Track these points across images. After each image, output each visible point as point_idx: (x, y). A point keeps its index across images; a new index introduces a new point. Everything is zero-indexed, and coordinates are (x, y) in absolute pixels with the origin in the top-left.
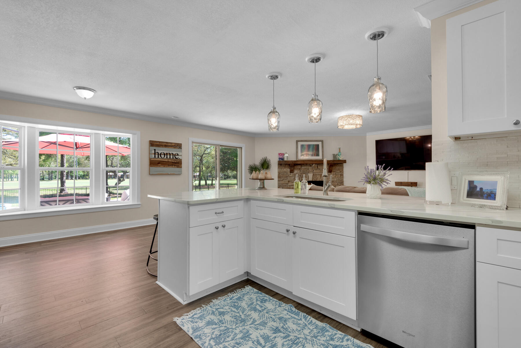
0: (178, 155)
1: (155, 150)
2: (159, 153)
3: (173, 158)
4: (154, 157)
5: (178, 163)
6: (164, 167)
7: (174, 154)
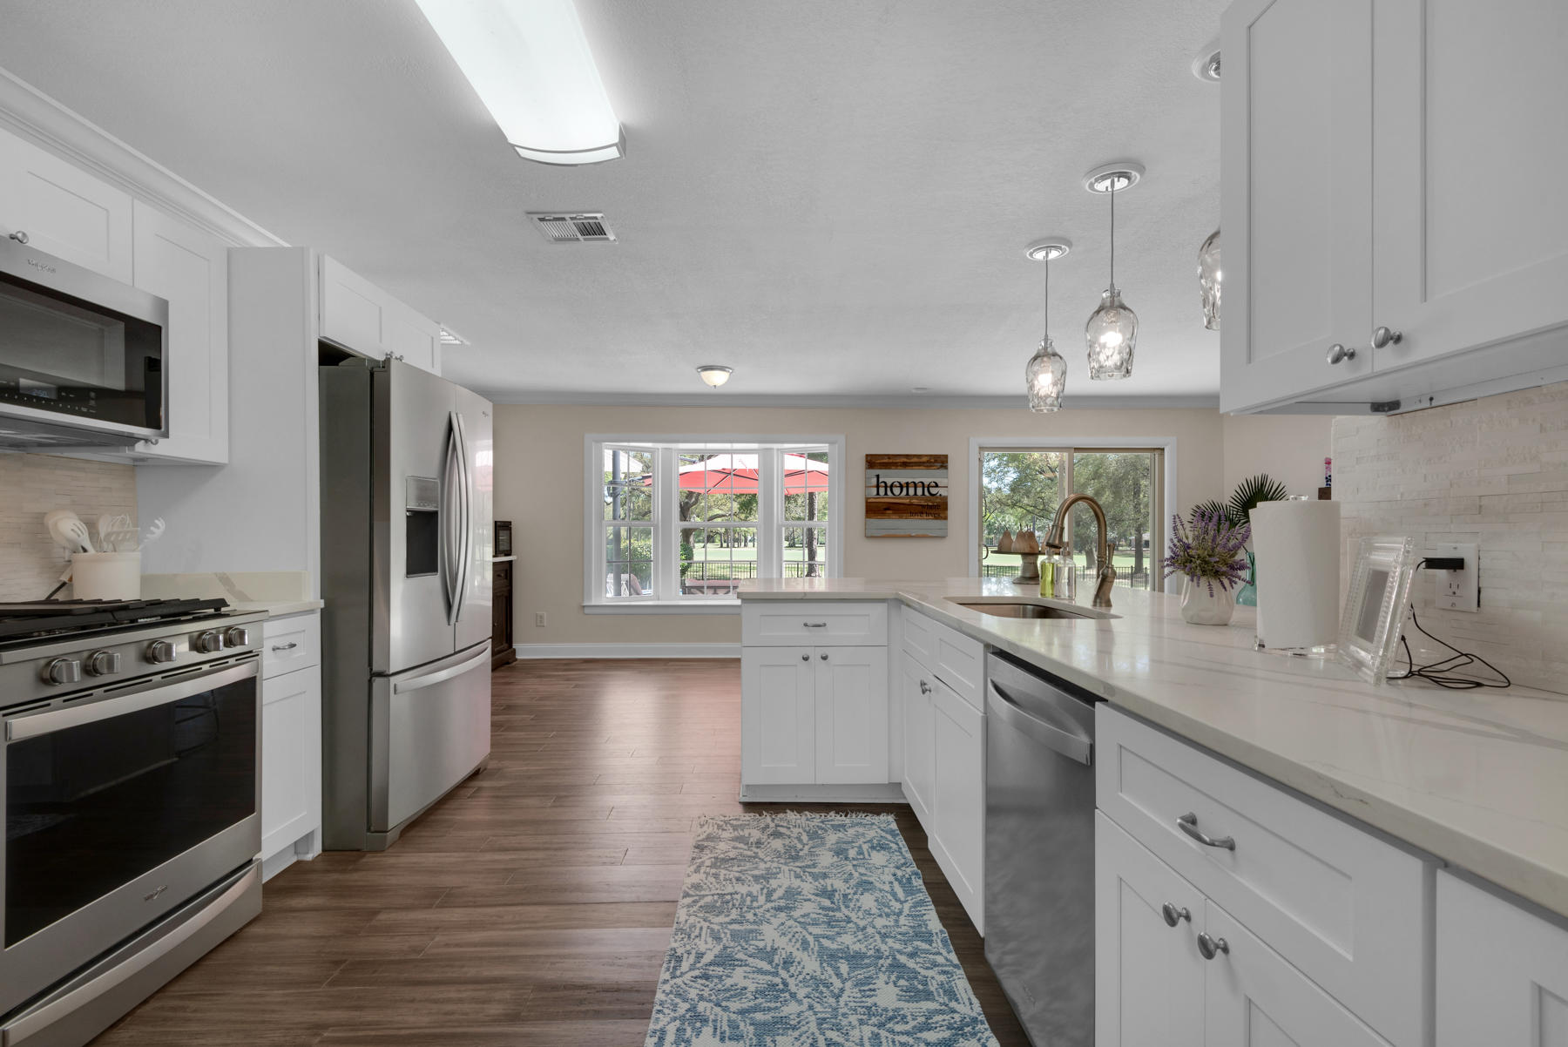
0: (937, 486)
1: (878, 476)
2: (889, 484)
3: (923, 494)
4: (875, 493)
6: (901, 517)
7: (926, 484)
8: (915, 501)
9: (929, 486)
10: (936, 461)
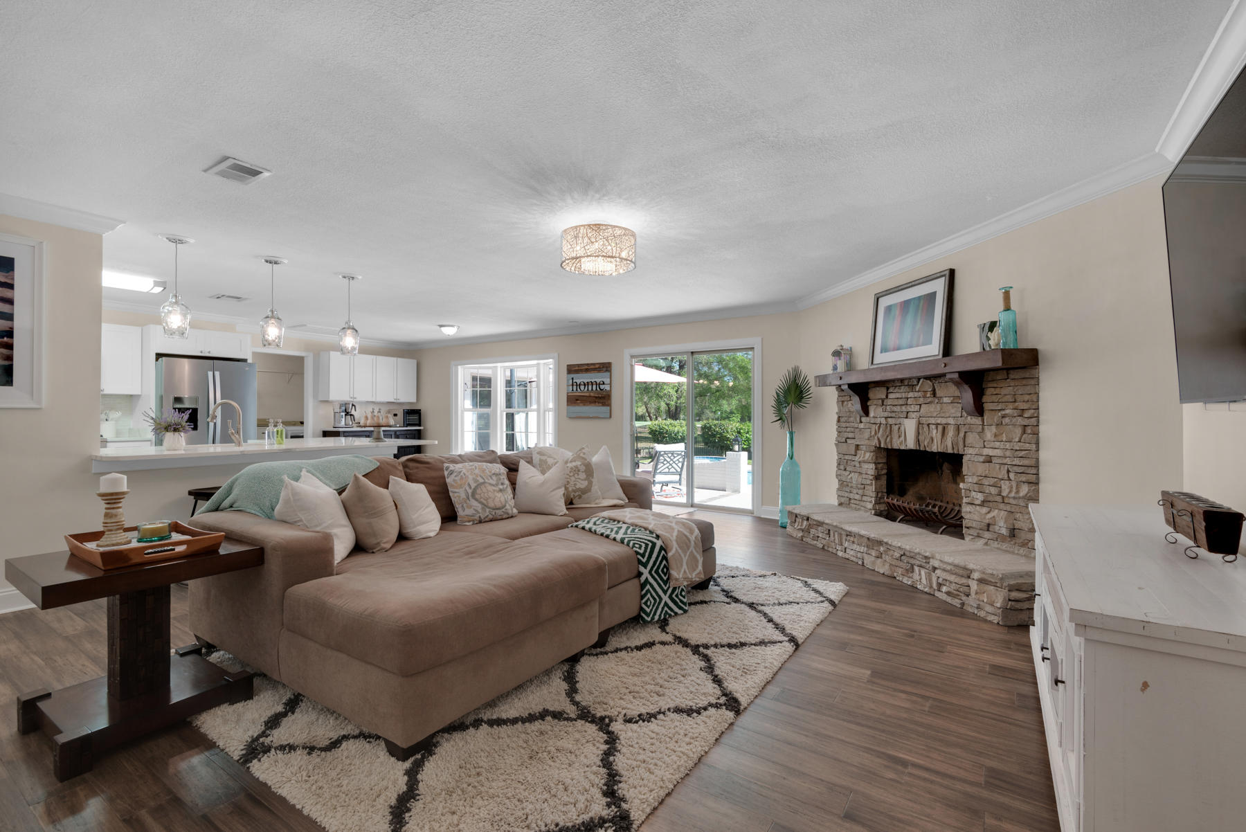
0: (604, 384)
1: (573, 379)
2: (578, 384)
3: (597, 389)
4: (572, 389)
5: (603, 398)
6: (584, 405)
8: (592, 394)
9: (600, 384)
10: (603, 367)
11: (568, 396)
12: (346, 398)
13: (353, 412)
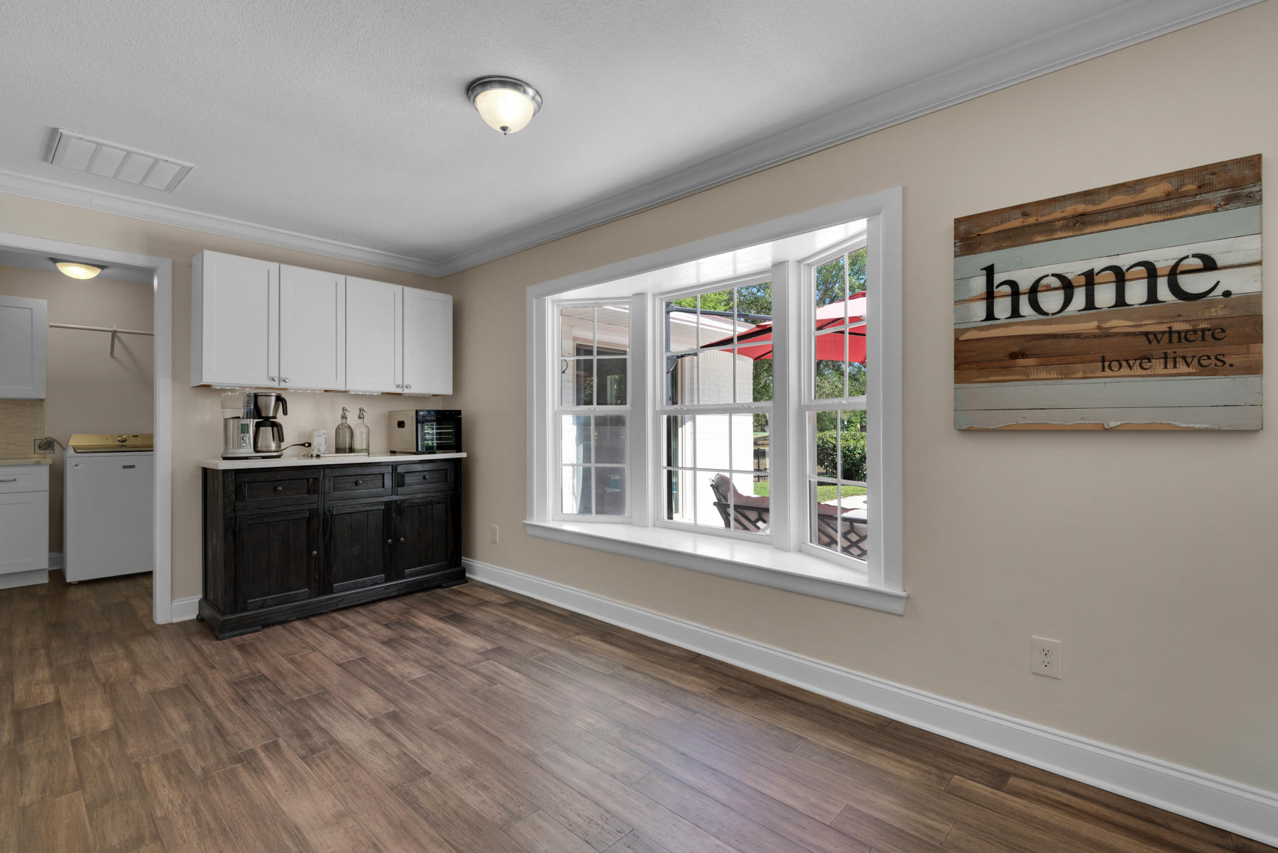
0: (1209, 264)
1: (990, 271)
2: (1024, 286)
3: (1152, 297)
4: (983, 315)
5: (1215, 333)
6: (1066, 377)
7: (1164, 264)
8: (1118, 324)
9: (1173, 273)
10: (1204, 188)
11: (957, 341)
12: (256, 378)
13: (280, 418)
